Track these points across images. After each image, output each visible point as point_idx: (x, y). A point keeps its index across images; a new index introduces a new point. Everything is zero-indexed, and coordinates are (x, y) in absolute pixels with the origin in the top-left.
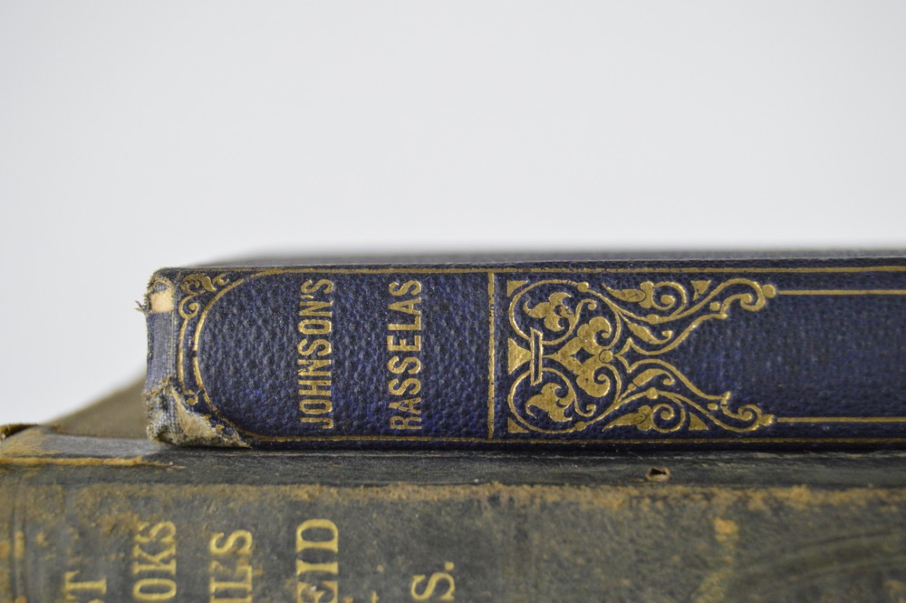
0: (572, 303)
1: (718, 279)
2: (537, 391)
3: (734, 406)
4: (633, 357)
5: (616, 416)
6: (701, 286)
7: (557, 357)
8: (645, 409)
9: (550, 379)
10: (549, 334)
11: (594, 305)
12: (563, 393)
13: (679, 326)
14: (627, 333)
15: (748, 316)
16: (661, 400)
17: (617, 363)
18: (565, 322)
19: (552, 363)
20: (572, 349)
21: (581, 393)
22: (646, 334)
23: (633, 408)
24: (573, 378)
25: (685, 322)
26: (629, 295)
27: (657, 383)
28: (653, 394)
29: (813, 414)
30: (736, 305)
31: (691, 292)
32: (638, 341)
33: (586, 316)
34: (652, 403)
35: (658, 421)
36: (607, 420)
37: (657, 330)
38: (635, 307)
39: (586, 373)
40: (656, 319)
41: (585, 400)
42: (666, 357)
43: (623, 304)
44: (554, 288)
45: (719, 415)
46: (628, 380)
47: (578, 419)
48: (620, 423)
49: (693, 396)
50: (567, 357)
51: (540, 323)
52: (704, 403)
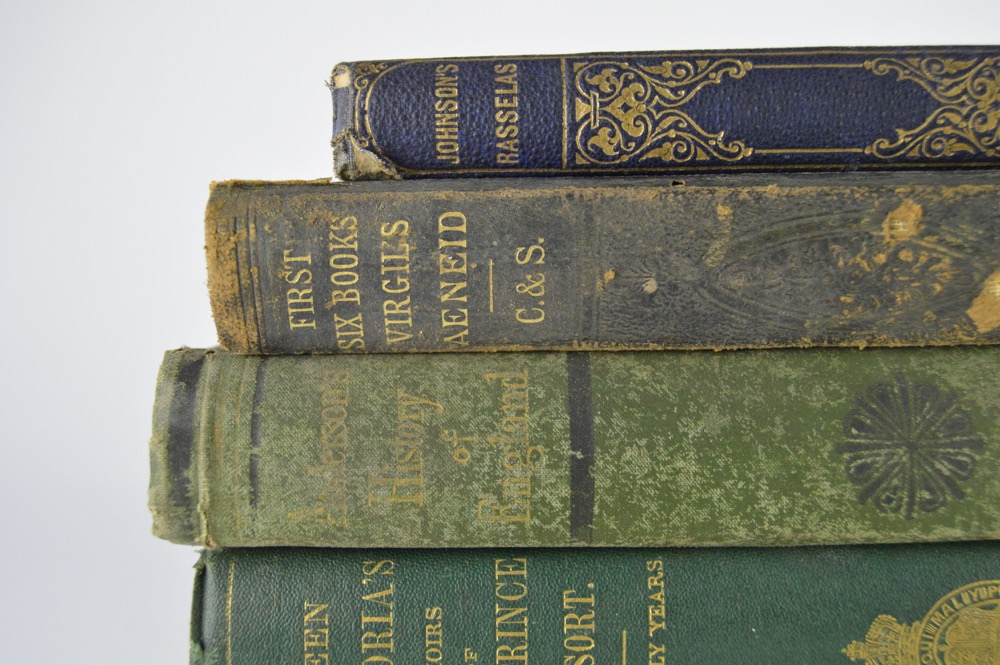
0: (618, 75)
1: (713, 60)
2: (595, 133)
3: (726, 141)
4: (659, 108)
5: (648, 150)
6: (703, 64)
7: (608, 109)
8: (667, 145)
9: (604, 124)
10: (602, 95)
11: (632, 76)
12: (613, 135)
13: (689, 88)
14: (654, 93)
15: (734, 82)
16: (678, 138)
17: (649, 113)
18: (613, 87)
19: (605, 113)
20: (618, 103)
21: (624, 134)
22: (668, 93)
23: (658, 144)
24: (619, 123)
25: (694, 85)
26: (655, 70)
27: (675, 126)
28: (672, 134)
29: (778, 147)
30: (726, 75)
31: (696, 67)
32: (662, 97)
33: (627, 83)
34: (672, 141)
35: (676, 153)
36: (642, 154)
37: (674, 90)
38: (659, 77)
39: (628, 120)
40: (674, 84)
41: (628, 139)
42: (681, 108)
43: (651, 75)
44: (605, 67)
45: (716, 148)
46: (656, 124)
47: (623, 153)
48: (650, 155)
49: (699, 135)
50: (615, 109)
51: (597, 88)
52: (706, 140)
